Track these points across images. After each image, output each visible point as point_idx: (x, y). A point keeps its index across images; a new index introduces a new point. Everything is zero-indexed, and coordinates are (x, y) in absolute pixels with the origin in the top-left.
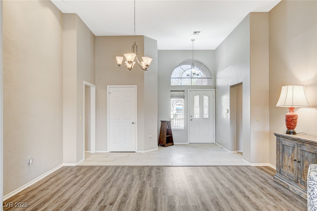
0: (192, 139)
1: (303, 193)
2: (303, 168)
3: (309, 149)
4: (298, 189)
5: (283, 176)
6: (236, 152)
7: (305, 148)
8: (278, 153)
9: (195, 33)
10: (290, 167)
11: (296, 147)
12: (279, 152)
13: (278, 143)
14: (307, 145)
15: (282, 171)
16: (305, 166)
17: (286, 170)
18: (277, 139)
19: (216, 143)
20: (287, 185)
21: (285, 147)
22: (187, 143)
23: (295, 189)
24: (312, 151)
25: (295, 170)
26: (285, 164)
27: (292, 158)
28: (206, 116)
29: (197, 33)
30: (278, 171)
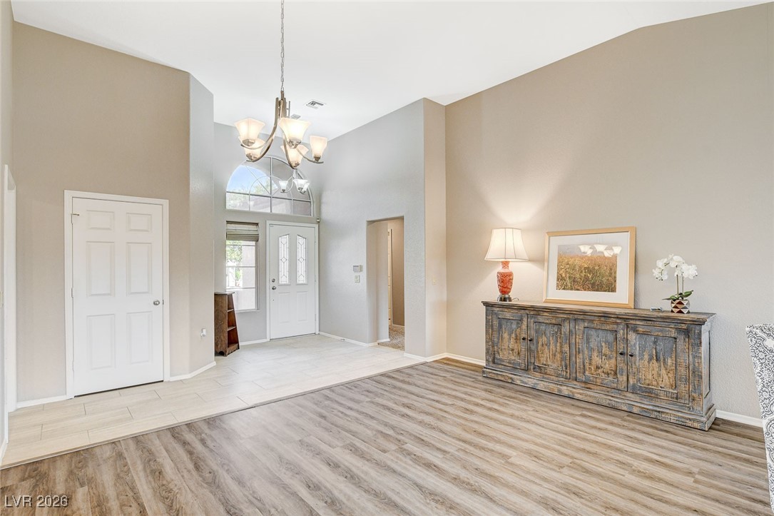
0: (274, 331)
1: (540, 382)
2: (537, 348)
3: (548, 319)
4: (530, 380)
5: (500, 366)
6: (376, 343)
7: (540, 319)
8: (490, 332)
9: (313, 103)
10: (513, 350)
11: (525, 319)
12: (491, 330)
13: (490, 317)
14: (545, 314)
15: (499, 359)
16: (540, 343)
17: (504, 355)
18: (487, 310)
19: (322, 333)
20: (511, 378)
21: (504, 322)
22: (264, 341)
23: (526, 380)
24: (554, 321)
25: (522, 353)
26: (503, 347)
27: (516, 336)
28: (302, 279)
29: (316, 105)
30: (490, 360)
